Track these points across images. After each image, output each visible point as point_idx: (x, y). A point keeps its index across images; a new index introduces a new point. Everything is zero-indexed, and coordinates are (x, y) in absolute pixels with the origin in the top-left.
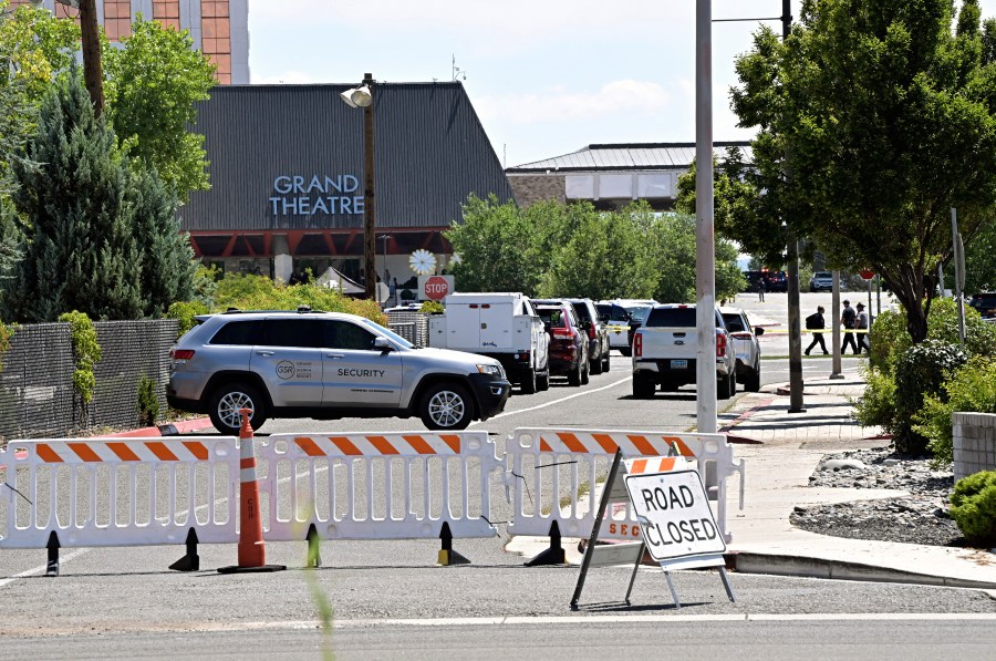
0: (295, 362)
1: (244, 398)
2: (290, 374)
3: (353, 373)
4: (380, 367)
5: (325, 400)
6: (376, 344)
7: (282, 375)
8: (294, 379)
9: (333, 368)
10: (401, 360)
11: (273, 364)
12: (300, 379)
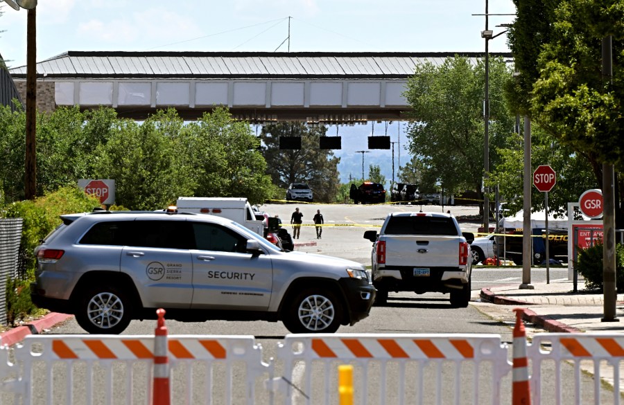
0: (165, 264)
1: (113, 299)
2: (159, 276)
3: (224, 275)
4: (251, 270)
5: (195, 302)
6: (248, 247)
7: (153, 276)
8: (164, 280)
9: (203, 271)
10: (272, 262)
11: (143, 265)
12: (170, 281)
